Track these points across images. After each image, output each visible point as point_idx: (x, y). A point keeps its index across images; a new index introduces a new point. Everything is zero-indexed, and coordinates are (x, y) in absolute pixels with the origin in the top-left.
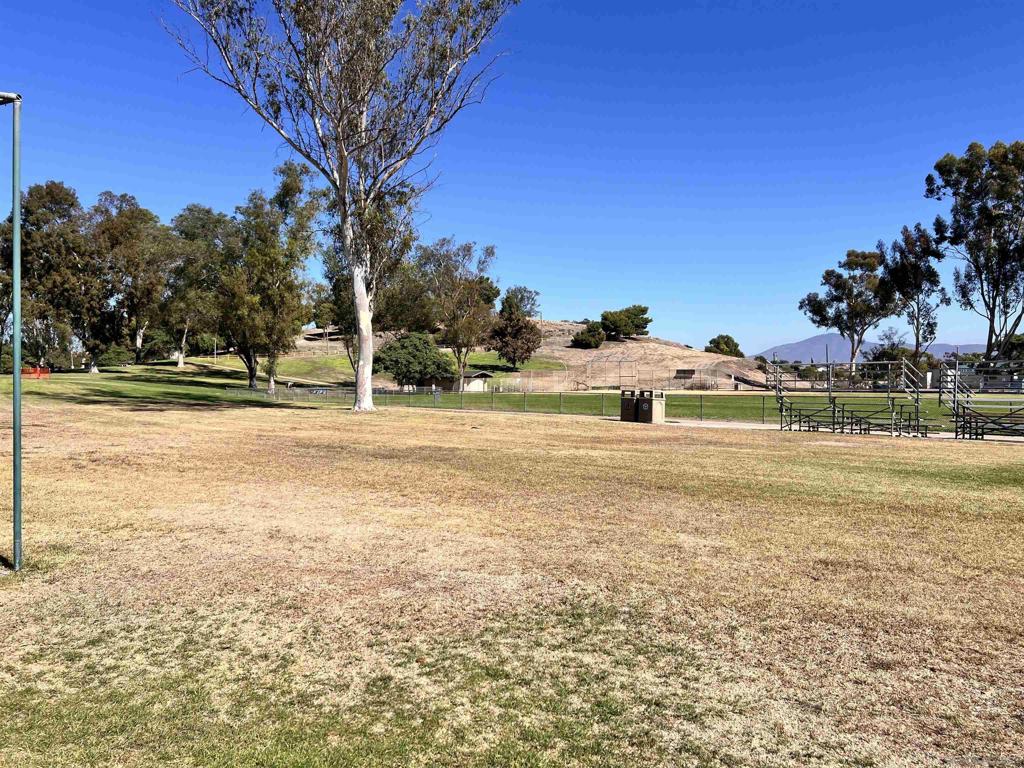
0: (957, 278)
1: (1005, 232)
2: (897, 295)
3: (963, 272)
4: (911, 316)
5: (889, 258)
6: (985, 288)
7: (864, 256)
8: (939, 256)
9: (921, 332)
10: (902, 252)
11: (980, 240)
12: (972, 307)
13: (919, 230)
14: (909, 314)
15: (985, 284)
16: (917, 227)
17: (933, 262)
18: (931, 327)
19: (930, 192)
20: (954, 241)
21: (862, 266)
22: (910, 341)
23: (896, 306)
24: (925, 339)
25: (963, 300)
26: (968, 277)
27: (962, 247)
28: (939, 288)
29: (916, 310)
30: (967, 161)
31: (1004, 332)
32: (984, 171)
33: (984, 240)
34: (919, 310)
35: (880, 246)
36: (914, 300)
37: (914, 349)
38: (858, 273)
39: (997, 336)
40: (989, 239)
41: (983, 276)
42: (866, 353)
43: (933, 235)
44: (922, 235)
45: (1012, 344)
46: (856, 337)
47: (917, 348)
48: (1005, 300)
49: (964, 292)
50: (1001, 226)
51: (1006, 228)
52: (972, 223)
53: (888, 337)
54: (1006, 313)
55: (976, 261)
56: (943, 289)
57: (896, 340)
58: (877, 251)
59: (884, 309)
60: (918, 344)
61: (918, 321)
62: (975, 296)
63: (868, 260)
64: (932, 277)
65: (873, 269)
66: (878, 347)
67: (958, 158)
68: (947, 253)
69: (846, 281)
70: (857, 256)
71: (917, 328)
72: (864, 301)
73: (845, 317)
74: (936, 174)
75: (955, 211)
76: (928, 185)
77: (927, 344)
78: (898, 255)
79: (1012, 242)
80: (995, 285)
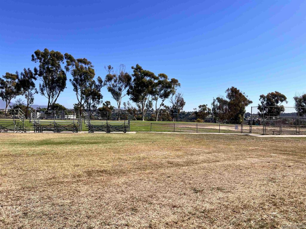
0: (40, 86)
1: (53, 75)
2: (22, 89)
3: (42, 85)
4: (26, 96)
5: (20, 77)
6: (48, 90)
7: (12, 75)
8: (35, 79)
9: (29, 101)
10: (24, 76)
11: (47, 76)
12: (44, 95)
13: (29, 70)
14: (25, 95)
15: (48, 89)
16: (29, 69)
17: (33, 80)
18: (32, 100)
19: (33, 60)
20: (40, 75)
21: (11, 78)
22: (26, 103)
23: (22, 92)
24: (30, 103)
25: (42, 93)
26: (43, 86)
27: (42, 77)
28: (35, 88)
29: (28, 94)
30: (44, 53)
31: (52, 103)
32: (49, 57)
33: (48, 76)
34: (29, 94)
35: (17, 73)
36: (27, 91)
37: (27, 106)
38: (9, 80)
39: (50, 104)
40: (49, 76)
41: (47, 87)
42: (11, 106)
43: (34, 72)
44: (30, 72)
45: (55, 106)
46: (8, 101)
47: (28, 106)
48: (53, 94)
49: (42, 90)
50: (53, 73)
51: (54, 74)
52: (45, 71)
53: (19, 102)
54: (53, 97)
55: (45, 82)
56: (36, 89)
57: (21, 103)
58: (16, 74)
59: (18, 93)
60: (28, 104)
61: (28, 97)
62: (45, 92)
63: (13, 76)
64: (33, 85)
65: (15, 80)
66: (15, 104)
67: (41, 52)
68: (37, 78)
69: (5, 82)
70: (9, 74)
71: (28, 100)
72: (11, 90)
73: (4, 94)
74: (35, 55)
75: (40, 66)
76: (32, 57)
77: (31, 104)
78: (23, 76)
79: (55, 78)
80: (50, 89)
